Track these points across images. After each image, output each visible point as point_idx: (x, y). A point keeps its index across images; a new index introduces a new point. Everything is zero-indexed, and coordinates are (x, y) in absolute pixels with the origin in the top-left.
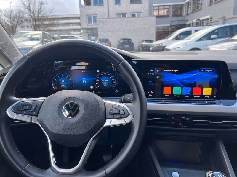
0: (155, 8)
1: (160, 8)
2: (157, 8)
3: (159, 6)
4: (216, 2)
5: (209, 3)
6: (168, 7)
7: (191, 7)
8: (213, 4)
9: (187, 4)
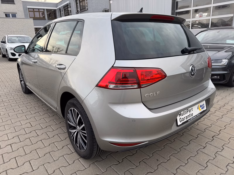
0: (30, 10)
1: (35, 10)
2: (32, 10)
3: (33, 9)
4: (81, 11)
5: (76, 11)
6: (43, 10)
7: (63, 12)
8: (79, 13)
9: (59, 9)
